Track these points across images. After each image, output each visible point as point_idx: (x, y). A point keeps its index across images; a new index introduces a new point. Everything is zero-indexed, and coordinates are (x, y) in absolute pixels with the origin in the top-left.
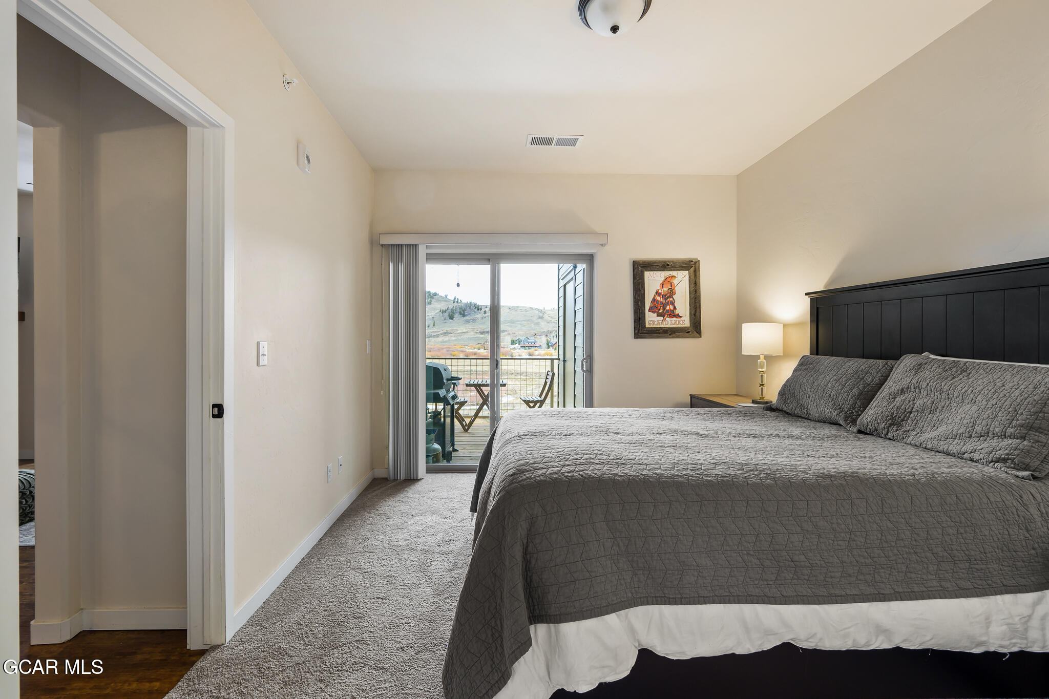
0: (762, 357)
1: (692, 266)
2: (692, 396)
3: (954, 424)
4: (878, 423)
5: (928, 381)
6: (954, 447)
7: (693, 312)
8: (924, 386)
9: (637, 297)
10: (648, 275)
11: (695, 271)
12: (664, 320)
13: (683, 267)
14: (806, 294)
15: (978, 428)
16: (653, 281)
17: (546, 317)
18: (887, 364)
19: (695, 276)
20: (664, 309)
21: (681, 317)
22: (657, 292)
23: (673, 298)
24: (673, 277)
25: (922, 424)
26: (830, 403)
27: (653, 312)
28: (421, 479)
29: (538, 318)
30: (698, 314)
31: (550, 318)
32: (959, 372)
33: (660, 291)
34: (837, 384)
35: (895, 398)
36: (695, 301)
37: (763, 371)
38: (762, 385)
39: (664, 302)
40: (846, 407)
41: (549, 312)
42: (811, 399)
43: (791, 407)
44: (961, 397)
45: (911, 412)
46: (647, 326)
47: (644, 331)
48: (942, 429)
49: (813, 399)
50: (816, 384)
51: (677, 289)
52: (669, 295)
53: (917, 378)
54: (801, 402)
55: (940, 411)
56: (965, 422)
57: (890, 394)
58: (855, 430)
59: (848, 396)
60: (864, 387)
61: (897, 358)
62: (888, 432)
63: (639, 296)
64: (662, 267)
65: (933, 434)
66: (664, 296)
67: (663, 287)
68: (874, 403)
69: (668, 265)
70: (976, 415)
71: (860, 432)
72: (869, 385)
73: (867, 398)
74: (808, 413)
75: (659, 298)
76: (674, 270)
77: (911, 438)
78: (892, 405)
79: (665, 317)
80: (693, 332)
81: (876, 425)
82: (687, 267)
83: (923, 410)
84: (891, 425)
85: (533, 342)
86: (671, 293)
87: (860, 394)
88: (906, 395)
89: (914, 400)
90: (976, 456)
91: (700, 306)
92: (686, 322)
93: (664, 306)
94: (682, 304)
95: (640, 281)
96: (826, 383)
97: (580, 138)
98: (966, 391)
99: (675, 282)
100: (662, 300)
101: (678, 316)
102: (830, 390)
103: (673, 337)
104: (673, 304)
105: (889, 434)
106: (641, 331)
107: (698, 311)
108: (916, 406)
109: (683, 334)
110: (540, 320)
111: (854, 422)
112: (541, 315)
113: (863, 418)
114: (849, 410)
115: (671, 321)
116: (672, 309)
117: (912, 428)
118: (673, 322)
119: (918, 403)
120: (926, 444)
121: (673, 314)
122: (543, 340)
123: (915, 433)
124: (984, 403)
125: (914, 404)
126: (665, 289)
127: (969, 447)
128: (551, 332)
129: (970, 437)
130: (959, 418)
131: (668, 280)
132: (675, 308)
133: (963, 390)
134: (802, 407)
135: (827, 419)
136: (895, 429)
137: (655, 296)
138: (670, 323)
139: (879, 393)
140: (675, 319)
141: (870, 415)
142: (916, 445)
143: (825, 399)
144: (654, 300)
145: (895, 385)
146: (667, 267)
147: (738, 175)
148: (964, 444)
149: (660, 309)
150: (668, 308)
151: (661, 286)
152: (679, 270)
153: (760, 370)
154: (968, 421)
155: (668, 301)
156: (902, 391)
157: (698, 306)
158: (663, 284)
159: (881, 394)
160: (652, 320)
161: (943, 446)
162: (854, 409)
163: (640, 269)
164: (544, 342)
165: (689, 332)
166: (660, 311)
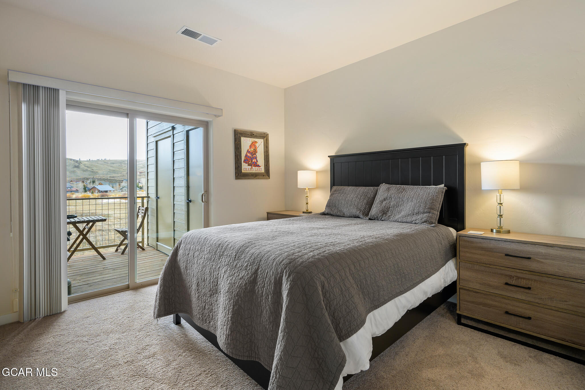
0: (307, 189)
1: (264, 136)
2: (268, 213)
3: (406, 211)
4: (378, 214)
5: (394, 195)
6: (409, 219)
7: (266, 164)
8: (393, 197)
9: (237, 153)
10: (243, 139)
11: (267, 140)
12: (252, 168)
13: (261, 137)
14: (329, 156)
15: (415, 211)
16: (246, 143)
17: (82, 166)
18: (374, 188)
19: (267, 143)
20: (252, 161)
21: (260, 166)
22: (248, 151)
23: (256, 155)
24: (256, 142)
25: (395, 212)
26: (355, 208)
27: (246, 163)
28: (64, 312)
29: (74, 168)
30: (268, 165)
31: (86, 168)
32: (403, 190)
33: (249, 150)
34: (357, 199)
35: (382, 203)
36: (267, 157)
37: (307, 196)
38: (307, 203)
39: (252, 157)
40: (362, 209)
41: (84, 162)
42: (345, 207)
43: (335, 212)
44: (407, 200)
45: (389, 208)
46: (243, 171)
47: (241, 174)
48: (403, 213)
49: (346, 207)
50: (347, 200)
51: (258, 150)
52: (254, 153)
53: (389, 193)
54: (339, 209)
55: (400, 206)
56: (411, 209)
57: (380, 201)
58: (368, 219)
59: (363, 203)
60: (368, 199)
61: (378, 185)
62: (382, 217)
63: (238, 152)
64: (250, 135)
65: (400, 215)
66: (251, 153)
67: (251, 148)
68: (374, 206)
69: (253, 135)
70: (414, 206)
71: (370, 219)
72: (370, 198)
73: (370, 204)
74: (344, 214)
75: (249, 155)
76: (257, 138)
77: (391, 219)
78: (382, 206)
79: (252, 166)
80: (266, 176)
81: (378, 215)
82: (263, 137)
83: (394, 207)
84: (383, 214)
85: (69, 187)
86: (255, 152)
87: (367, 203)
88: (386, 201)
89: (390, 203)
90: (417, 222)
91: (269, 160)
92: (262, 170)
93: (251, 160)
94: (261, 160)
95: (239, 143)
96: (351, 199)
97: (219, 41)
98: (409, 197)
99: (257, 145)
100: (250, 155)
101: (259, 166)
102: (354, 202)
103: (256, 179)
104: (256, 158)
105: (383, 218)
106: (239, 174)
107: (268, 163)
108: (391, 205)
109: (261, 177)
110: (75, 169)
111: (367, 215)
112: (77, 164)
113: (371, 212)
114: (364, 210)
115: (255, 168)
116: (256, 161)
117: (391, 214)
118: (256, 169)
119: (391, 204)
120: (398, 220)
121: (256, 165)
122: (81, 185)
123: (393, 216)
124: (416, 201)
125: (390, 204)
126: (252, 149)
127: (414, 218)
128: (88, 179)
129: (413, 215)
130: (408, 208)
131: (253, 143)
132: (257, 161)
133: (407, 197)
134: (341, 211)
135: (354, 216)
136: (385, 216)
137: (247, 153)
138: (255, 170)
139: (375, 201)
140: (257, 167)
141: (374, 211)
142: (394, 221)
143: (352, 206)
144: (246, 156)
145: (381, 197)
146: (253, 136)
147: (285, 90)
148: (412, 218)
149: (249, 162)
150: (253, 161)
151: (250, 147)
152: (259, 138)
153: (306, 195)
154: (412, 209)
155: (254, 157)
156: (385, 200)
157: (268, 160)
158: (251, 146)
159: (376, 202)
160: (245, 168)
161: (405, 220)
162: (366, 209)
163: (238, 135)
164: (81, 187)
165: (264, 176)
166: (250, 163)
